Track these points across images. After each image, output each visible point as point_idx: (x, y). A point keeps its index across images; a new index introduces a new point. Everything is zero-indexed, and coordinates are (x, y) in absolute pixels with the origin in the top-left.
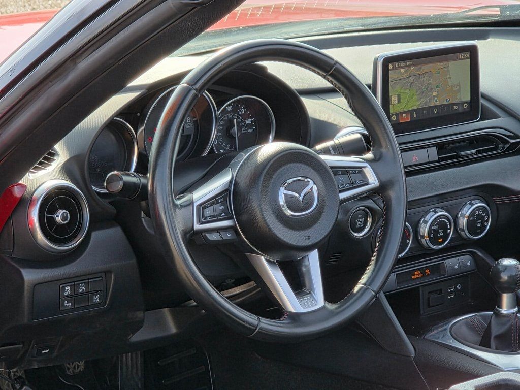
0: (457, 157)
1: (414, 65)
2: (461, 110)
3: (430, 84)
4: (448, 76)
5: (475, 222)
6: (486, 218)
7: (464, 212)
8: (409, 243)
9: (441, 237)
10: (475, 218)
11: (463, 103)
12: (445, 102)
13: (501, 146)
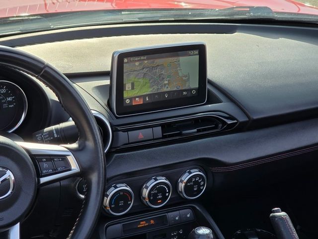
0: (180, 134)
1: (147, 59)
2: (189, 95)
3: (162, 74)
4: (179, 68)
5: (192, 187)
6: (202, 183)
7: (183, 179)
8: (130, 204)
9: (160, 199)
10: (192, 183)
11: (191, 90)
12: (175, 89)
13: (220, 125)
